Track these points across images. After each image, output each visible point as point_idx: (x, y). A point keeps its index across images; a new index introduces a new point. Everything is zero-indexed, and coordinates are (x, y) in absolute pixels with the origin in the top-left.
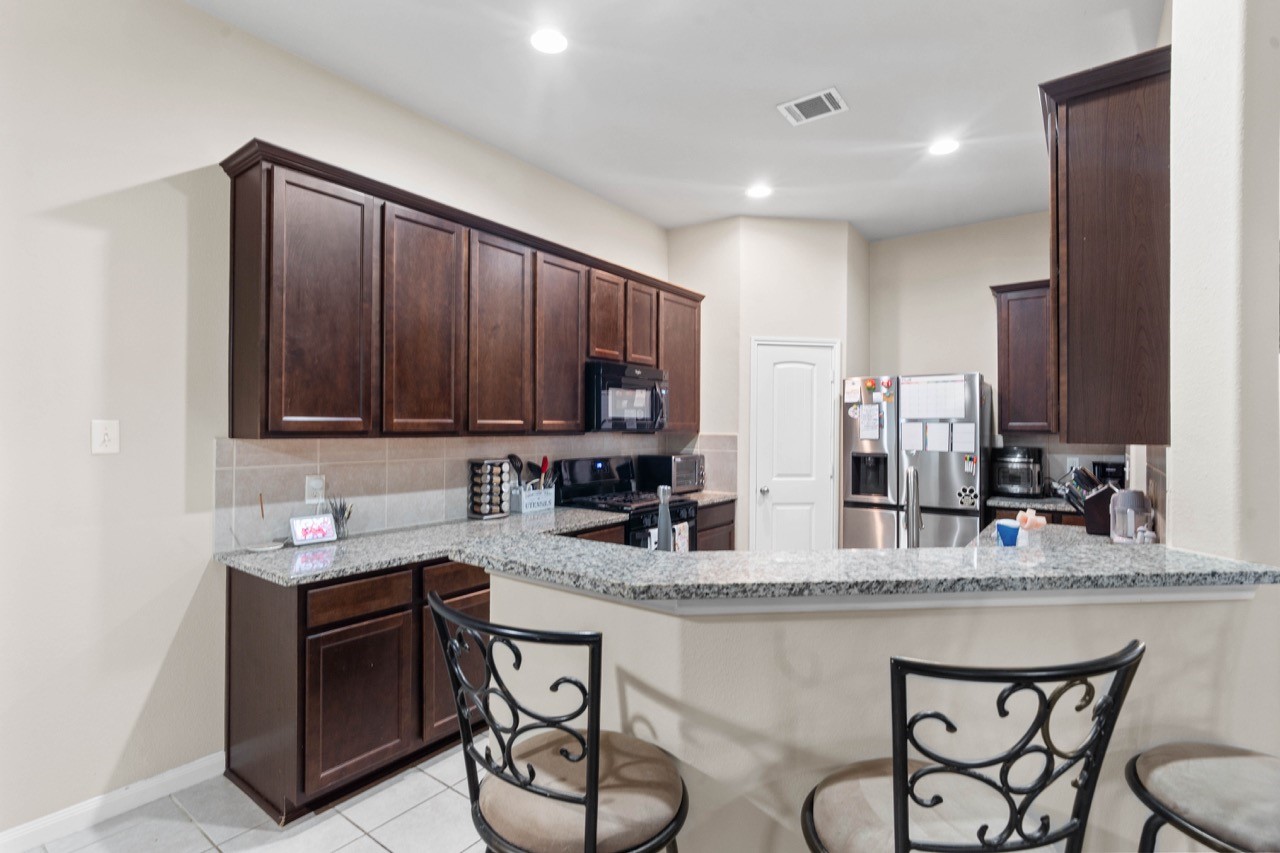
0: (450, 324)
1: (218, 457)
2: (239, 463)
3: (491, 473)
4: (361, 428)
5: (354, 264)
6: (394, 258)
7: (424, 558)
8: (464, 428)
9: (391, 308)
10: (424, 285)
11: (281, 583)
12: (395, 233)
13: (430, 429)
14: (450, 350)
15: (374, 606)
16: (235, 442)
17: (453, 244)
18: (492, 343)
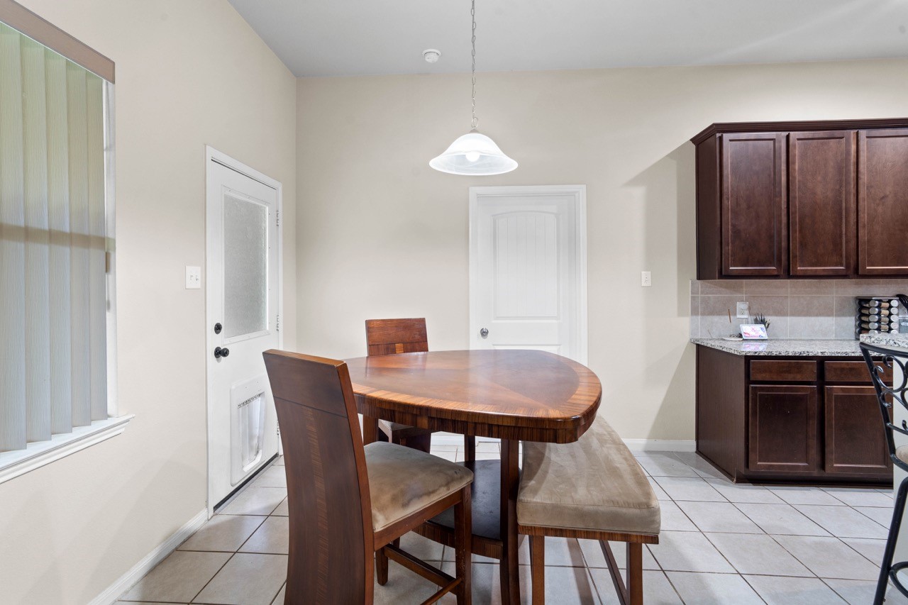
0: (841, 201)
1: (692, 290)
2: (702, 293)
3: (879, 307)
4: (775, 274)
5: (769, 175)
6: (796, 166)
7: (826, 355)
8: (855, 272)
9: (795, 198)
10: (819, 178)
11: (736, 353)
12: (797, 151)
13: (826, 273)
14: (841, 219)
15: (790, 377)
16: (699, 282)
17: (844, 146)
18: (880, 209)
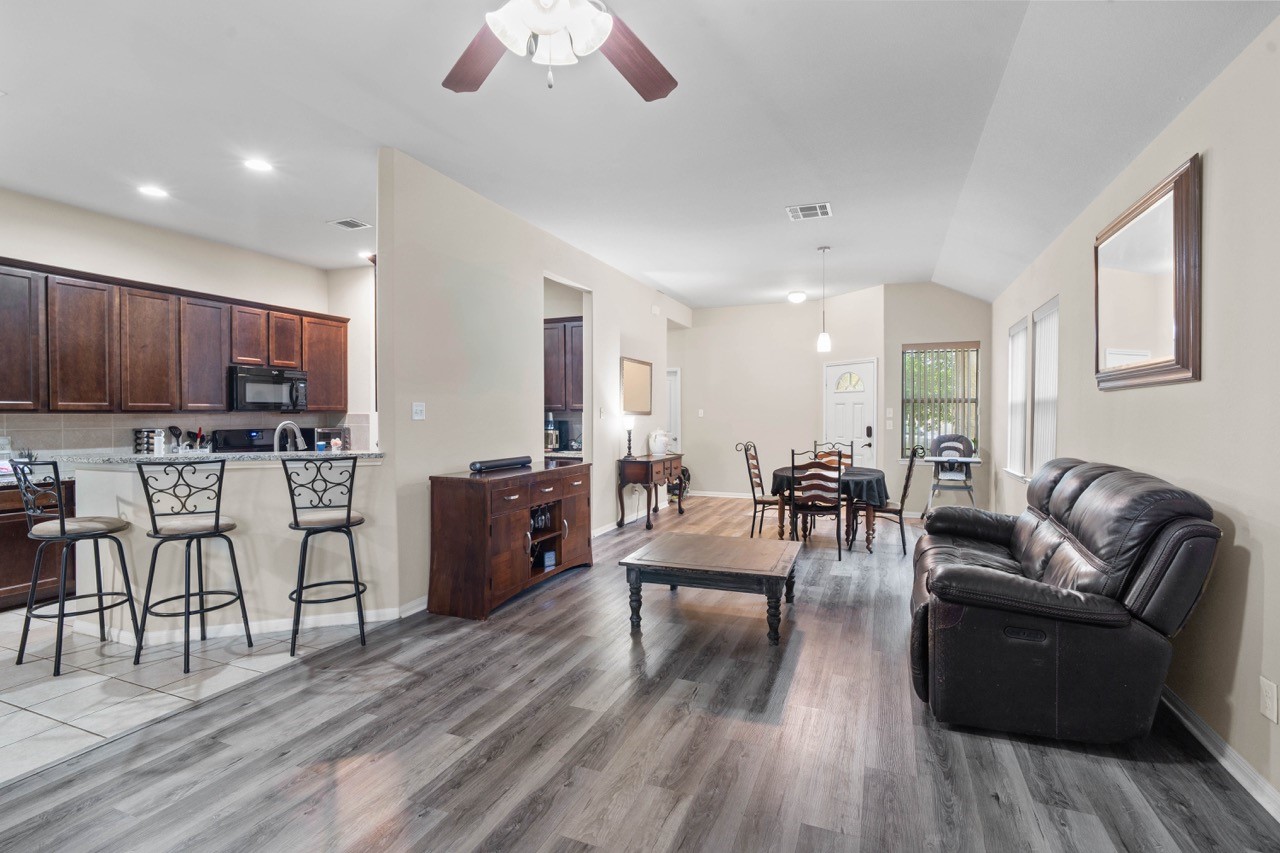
0: (105, 345)
3: (148, 437)
4: (32, 408)
5: (24, 312)
6: (56, 307)
8: (119, 408)
10: (82, 323)
12: (57, 293)
13: (89, 408)
14: (104, 361)
17: (106, 298)
18: (141, 356)
